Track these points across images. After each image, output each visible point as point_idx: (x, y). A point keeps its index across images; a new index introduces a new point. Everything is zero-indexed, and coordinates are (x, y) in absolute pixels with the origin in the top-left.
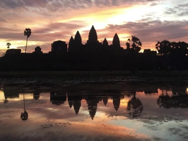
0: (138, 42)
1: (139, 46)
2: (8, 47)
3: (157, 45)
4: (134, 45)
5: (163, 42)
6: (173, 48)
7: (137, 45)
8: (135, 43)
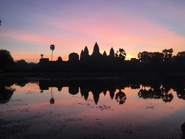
0: (124, 52)
1: (124, 56)
2: (42, 57)
3: (138, 55)
4: (120, 55)
5: (143, 53)
6: (150, 57)
7: (123, 55)
8: (122, 53)
